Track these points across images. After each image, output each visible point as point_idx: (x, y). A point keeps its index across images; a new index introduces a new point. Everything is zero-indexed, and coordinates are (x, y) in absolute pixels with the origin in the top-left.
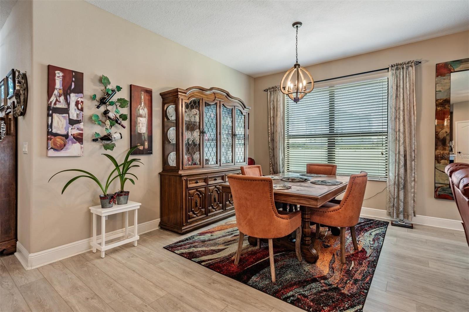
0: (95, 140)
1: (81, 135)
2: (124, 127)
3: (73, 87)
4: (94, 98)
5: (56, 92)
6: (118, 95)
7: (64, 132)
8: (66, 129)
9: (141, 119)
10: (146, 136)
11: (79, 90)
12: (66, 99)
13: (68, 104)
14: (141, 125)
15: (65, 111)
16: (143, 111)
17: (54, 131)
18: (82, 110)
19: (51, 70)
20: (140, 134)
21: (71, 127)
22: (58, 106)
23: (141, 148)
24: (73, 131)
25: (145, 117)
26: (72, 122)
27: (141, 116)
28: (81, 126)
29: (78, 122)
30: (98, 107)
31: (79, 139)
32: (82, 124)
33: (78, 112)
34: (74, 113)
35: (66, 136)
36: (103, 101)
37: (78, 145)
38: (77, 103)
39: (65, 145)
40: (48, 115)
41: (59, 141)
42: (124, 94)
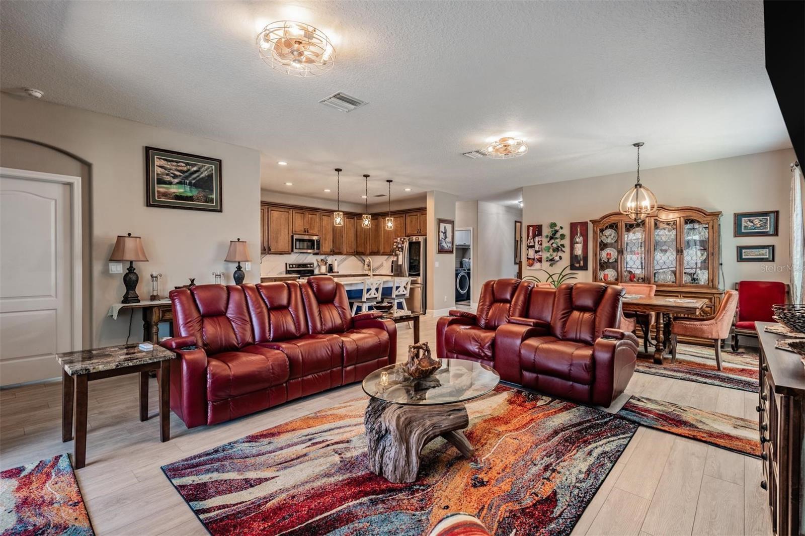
0: (547, 261)
1: (541, 258)
2: (564, 252)
3: (537, 233)
4: (547, 236)
5: (530, 238)
6: (561, 232)
7: (533, 257)
8: (534, 255)
9: (577, 245)
10: (581, 257)
11: (540, 234)
12: (534, 240)
13: (535, 243)
14: (577, 249)
15: (533, 247)
16: (579, 239)
17: (529, 257)
18: (541, 244)
19: (529, 227)
20: (576, 256)
21: (536, 254)
22: (531, 244)
23: (577, 265)
24: (537, 257)
25: (581, 243)
26: (537, 252)
27: (577, 243)
28: (540, 253)
29: (539, 251)
30: (548, 242)
31: (540, 260)
32: (541, 252)
33: (539, 246)
34: (537, 247)
35: (534, 259)
36: (551, 238)
37: (539, 264)
38: (539, 241)
39: (533, 264)
40: (528, 249)
41: (531, 261)
42: (566, 231)
